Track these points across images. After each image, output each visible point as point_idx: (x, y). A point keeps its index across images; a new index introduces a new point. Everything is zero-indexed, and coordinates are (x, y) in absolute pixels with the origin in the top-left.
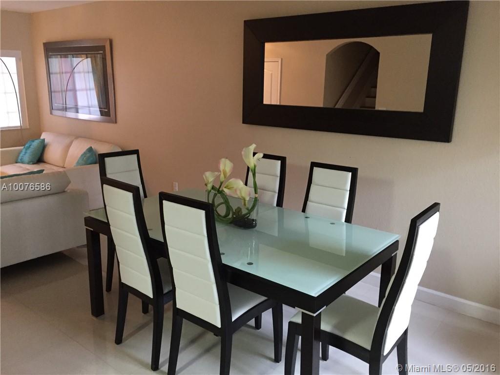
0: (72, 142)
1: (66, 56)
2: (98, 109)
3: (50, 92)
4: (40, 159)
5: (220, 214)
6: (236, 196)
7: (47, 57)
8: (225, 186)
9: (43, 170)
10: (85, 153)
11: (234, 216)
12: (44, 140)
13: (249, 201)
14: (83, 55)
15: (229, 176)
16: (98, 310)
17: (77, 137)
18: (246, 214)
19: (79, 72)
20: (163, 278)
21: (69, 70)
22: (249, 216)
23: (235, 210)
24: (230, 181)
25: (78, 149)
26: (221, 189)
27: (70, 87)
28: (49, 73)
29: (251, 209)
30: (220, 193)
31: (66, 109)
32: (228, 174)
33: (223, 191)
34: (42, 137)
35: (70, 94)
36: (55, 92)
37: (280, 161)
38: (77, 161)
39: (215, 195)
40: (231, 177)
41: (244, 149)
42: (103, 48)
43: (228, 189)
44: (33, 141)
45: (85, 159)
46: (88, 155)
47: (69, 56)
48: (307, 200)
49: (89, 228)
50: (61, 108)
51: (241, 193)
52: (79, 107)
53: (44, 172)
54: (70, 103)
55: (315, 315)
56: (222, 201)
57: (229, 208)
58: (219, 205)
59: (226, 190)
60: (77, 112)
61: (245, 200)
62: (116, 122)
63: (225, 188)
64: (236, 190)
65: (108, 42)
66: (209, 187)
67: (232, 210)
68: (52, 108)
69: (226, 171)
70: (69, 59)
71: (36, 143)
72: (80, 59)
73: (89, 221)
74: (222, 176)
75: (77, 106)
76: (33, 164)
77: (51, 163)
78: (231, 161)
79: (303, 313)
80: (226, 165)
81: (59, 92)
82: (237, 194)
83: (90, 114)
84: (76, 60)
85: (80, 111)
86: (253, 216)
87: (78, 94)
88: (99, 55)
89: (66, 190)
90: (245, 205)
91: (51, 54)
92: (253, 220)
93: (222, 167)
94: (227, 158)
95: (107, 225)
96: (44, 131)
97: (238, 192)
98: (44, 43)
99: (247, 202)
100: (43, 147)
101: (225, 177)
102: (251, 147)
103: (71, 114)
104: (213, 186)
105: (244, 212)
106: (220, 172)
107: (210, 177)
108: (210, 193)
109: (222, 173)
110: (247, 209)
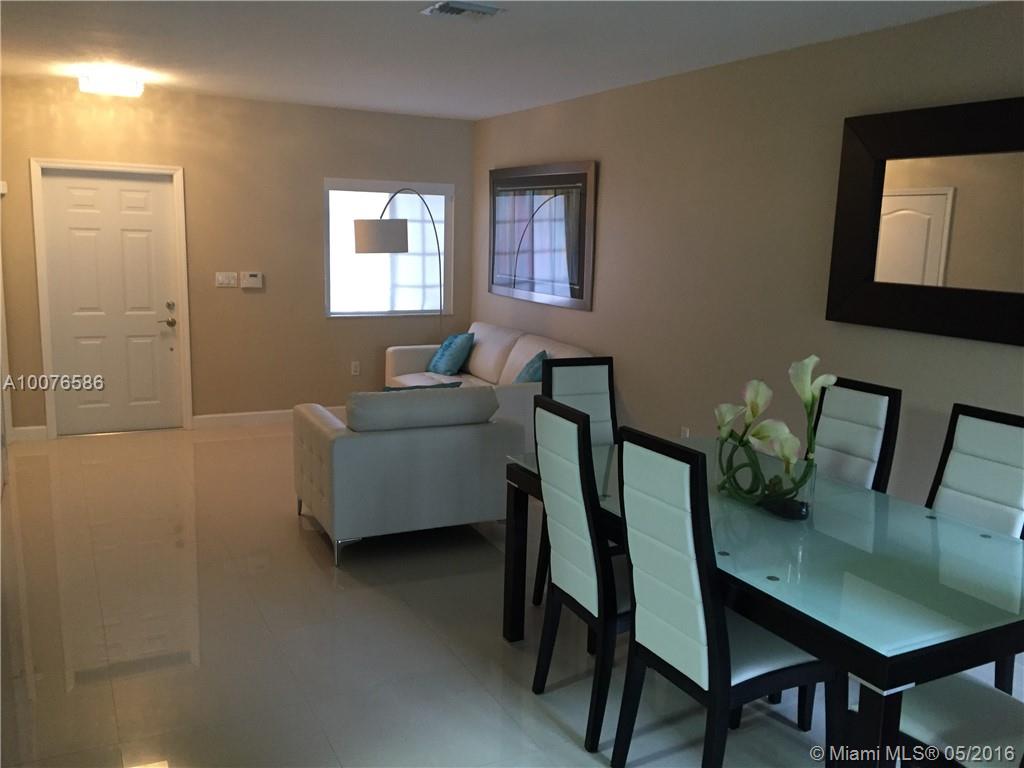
0: (516, 341)
1: (522, 193)
2: (568, 286)
3: (493, 253)
4: (463, 368)
5: (741, 485)
6: (772, 454)
7: (494, 195)
8: (753, 432)
9: (461, 383)
10: (532, 362)
11: (767, 492)
12: (473, 334)
13: (795, 465)
14: (549, 191)
15: (763, 413)
16: (514, 630)
17: (525, 333)
18: (791, 491)
19: (541, 220)
20: (619, 583)
21: (527, 216)
22: (795, 496)
23: (770, 481)
24: (765, 422)
25: (524, 354)
26: (745, 438)
27: (525, 245)
28: (494, 222)
29: (799, 482)
30: (743, 446)
31: (513, 284)
32: (761, 410)
33: (748, 442)
34: (470, 332)
35: (524, 258)
36: (498, 254)
37: (887, 398)
38: (517, 375)
39: (735, 449)
40: (765, 416)
41: (793, 365)
42: (583, 178)
43: (759, 438)
44: (456, 337)
45: (531, 371)
46: (536, 365)
47: (528, 192)
48: (939, 483)
49: (513, 484)
50: (508, 281)
51: (782, 447)
52: (536, 281)
53: (461, 386)
54: (522, 274)
55: (885, 693)
56: (746, 460)
57: (757, 477)
58: (740, 467)
59: (753, 440)
60: (532, 290)
61: (788, 463)
62: (591, 310)
63: (753, 436)
64: (772, 442)
65: (593, 168)
66: (724, 432)
67: (764, 481)
68: (492, 282)
69: (757, 405)
70: (527, 198)
71: (460, 340)
72: (547, 197)
73: (514, 471)
74: (749, 413)
75: (532, 278)
76: (451, 375)
77: (477, 374)
78: (770, 386)
79: (862, 686)
80: (758, 394)
81: (505, 254)
82: (774, 450)
83: (553, 294)
84: (539, 199)
85: (537, 287)
86: (803, 495)
87: (537, 257)
88: (574, 190)
89: (491, 420)
90: (787, 471)
91: (499, 189)
92: (803, 504)
93: (749, 396)
94: (762, 380)
95: (537, 478)
96: (475, 321)
97: (777, 448)
98: (491, 172)
99: (791, 467)
100: (471, 347)
101: (754, 417)
102: (807, 361)
103: (521, 294)
104: (732, 431)
105: (787, 485)
106: (745, 405)
107: (727, 413)
108: (726, 444)
109: (749, 407)
110: (793, 480)
